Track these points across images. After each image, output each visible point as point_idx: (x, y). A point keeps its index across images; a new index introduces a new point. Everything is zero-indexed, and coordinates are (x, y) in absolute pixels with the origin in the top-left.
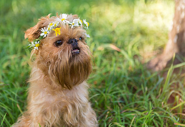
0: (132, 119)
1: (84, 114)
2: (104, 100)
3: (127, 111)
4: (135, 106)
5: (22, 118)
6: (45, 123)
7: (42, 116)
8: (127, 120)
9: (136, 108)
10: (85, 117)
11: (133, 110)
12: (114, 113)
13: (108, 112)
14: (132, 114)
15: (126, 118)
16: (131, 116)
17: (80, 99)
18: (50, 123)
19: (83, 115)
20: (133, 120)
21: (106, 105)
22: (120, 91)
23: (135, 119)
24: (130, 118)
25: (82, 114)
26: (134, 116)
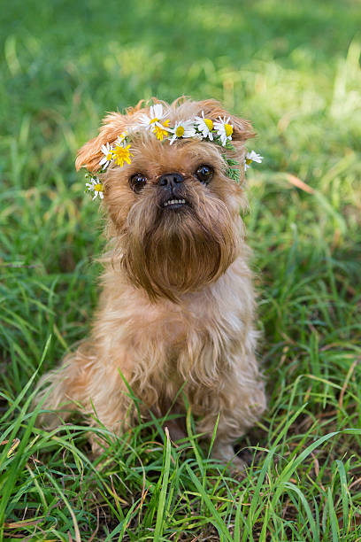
0: (348, 368)
1: (232, 358)
2: (276, 316)
3: (333, 348)
4: (351, 337)
5: (75, 356)
6: (133, 368)
7: (127, 349)
8: (335, 369)
9: (354, 341)
10: (234, 365)
11: (349, 345)
12: (302, 350)
13: (286, 350)
14: (348, 356)
15: (331, 363)
16: (344, 360)
17: (223, 320)
18: (146, 368)
19: (229, 360)
20: (351, 371)
21: (278, 330)
22: (316, 296)
23: (355, 369)
24: (343, 366)
25: (228, 357)
26: (352, 360)
